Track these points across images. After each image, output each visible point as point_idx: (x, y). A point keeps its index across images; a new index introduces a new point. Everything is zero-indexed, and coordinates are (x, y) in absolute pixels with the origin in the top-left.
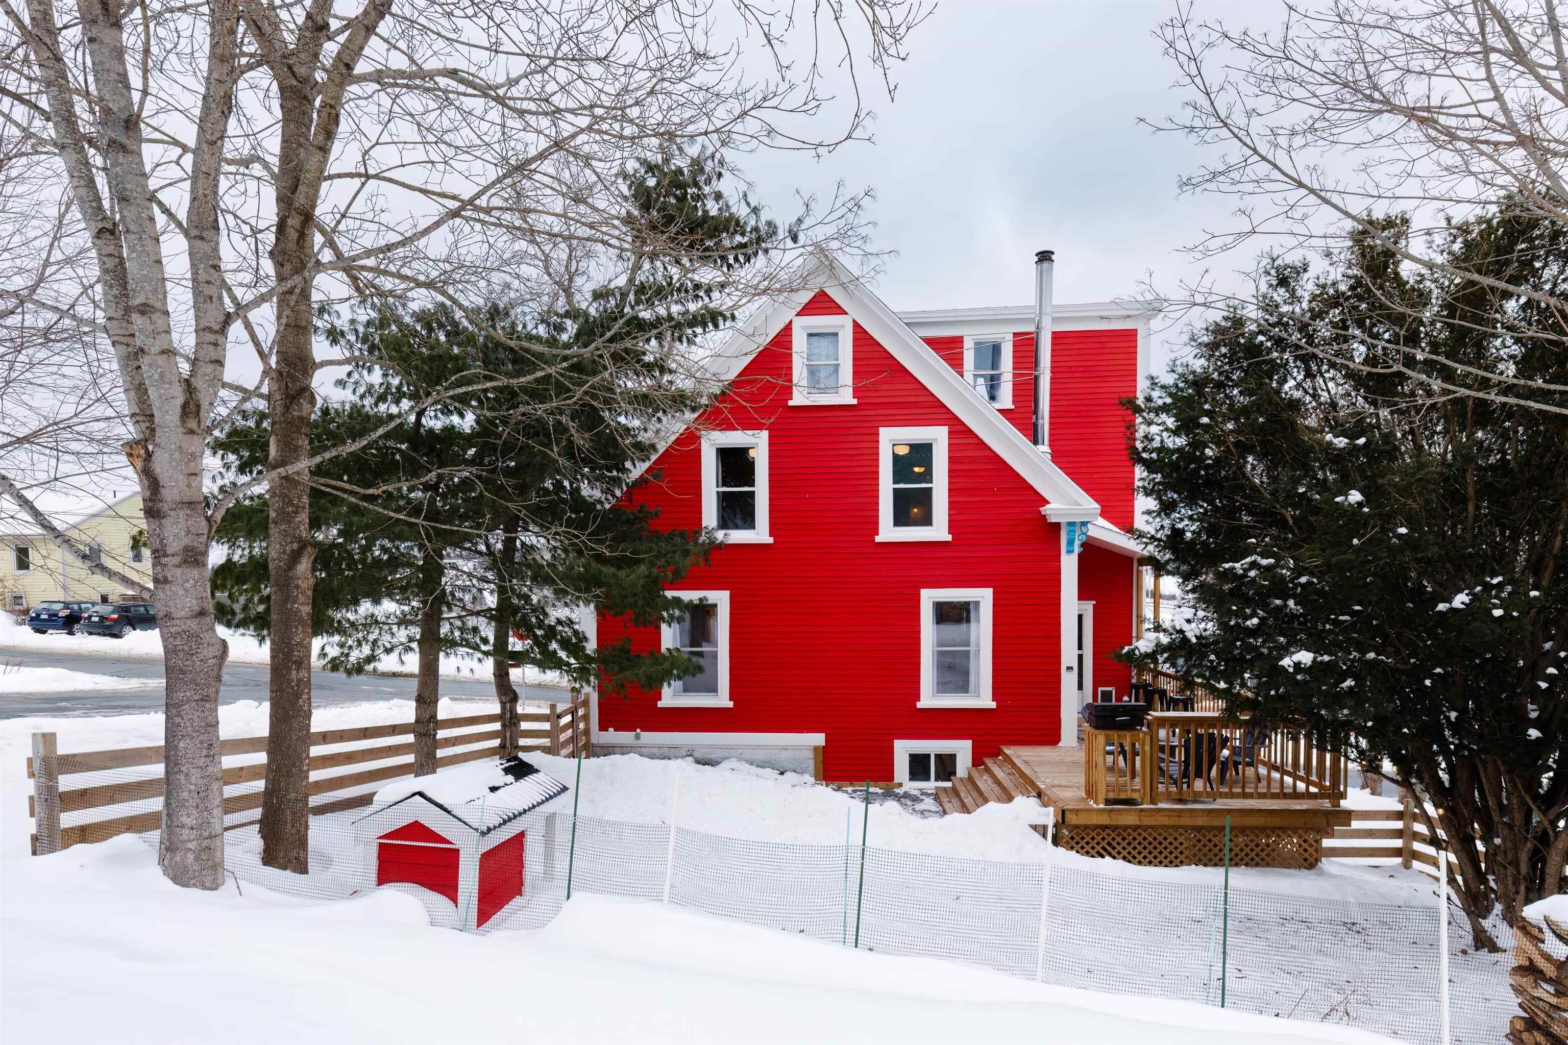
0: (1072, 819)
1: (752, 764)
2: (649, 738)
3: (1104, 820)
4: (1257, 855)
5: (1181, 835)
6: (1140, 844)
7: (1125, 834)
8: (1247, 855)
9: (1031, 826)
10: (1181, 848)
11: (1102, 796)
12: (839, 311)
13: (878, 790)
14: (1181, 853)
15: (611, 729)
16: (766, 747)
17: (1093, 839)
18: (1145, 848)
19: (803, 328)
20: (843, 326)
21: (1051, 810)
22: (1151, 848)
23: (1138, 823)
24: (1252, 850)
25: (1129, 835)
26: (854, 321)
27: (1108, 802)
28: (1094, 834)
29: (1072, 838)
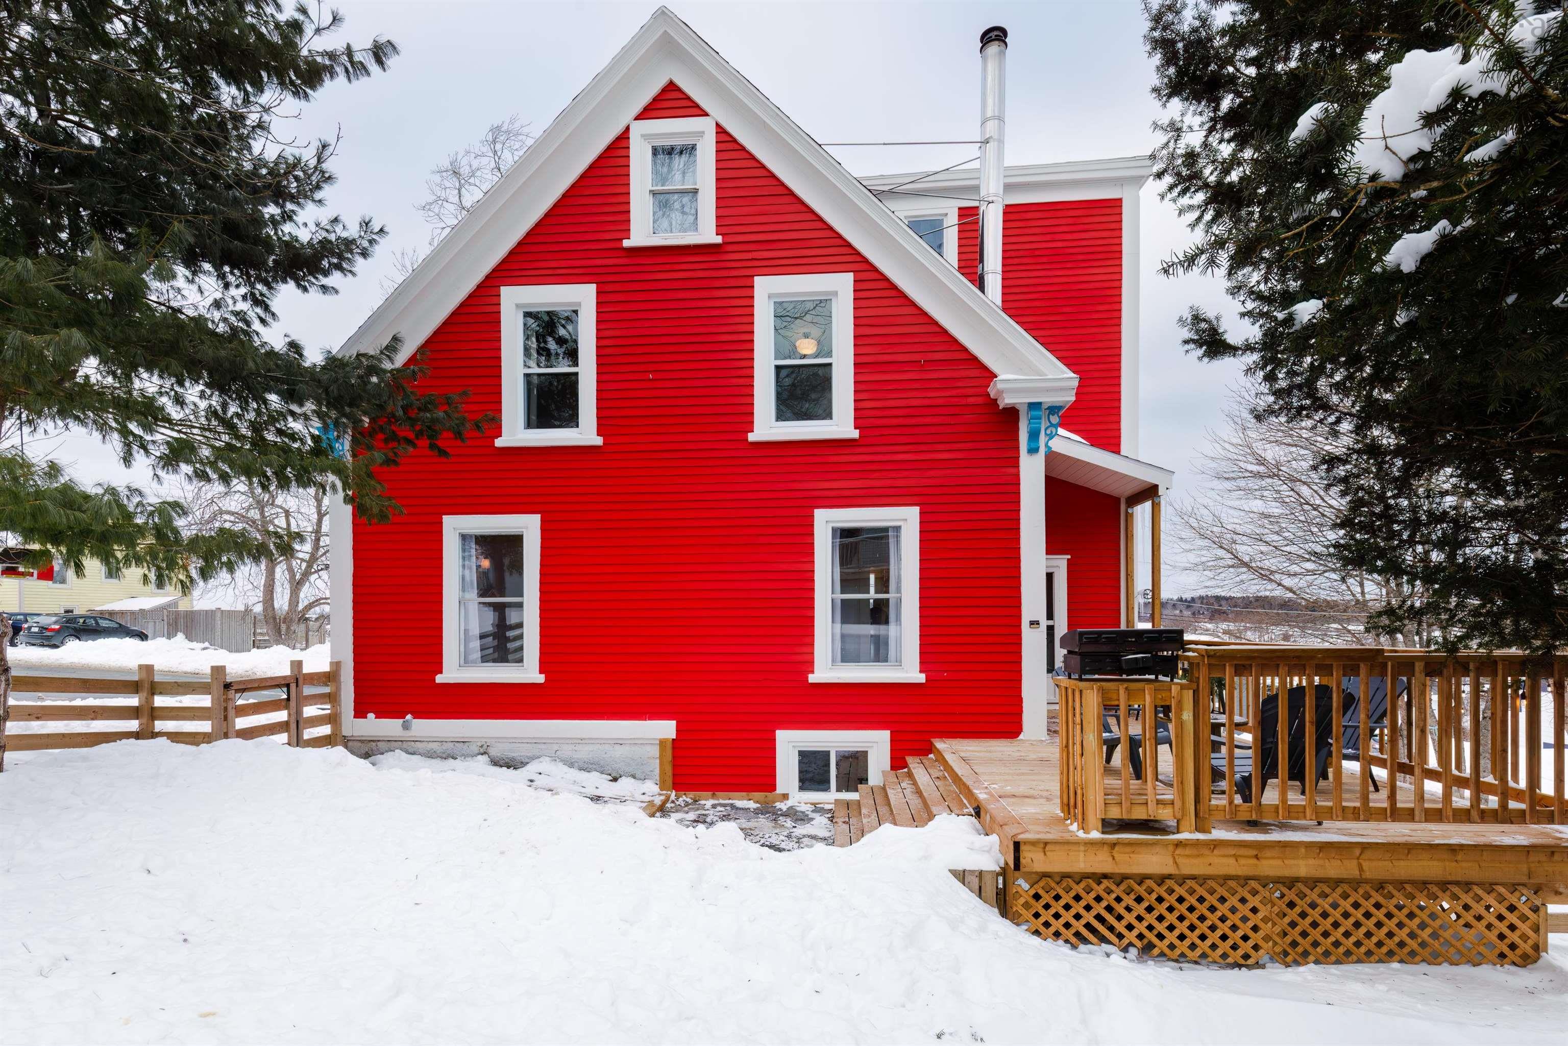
0: (1034, 860)
1: (571, 765)
2: (424, 728)
3: (1101, 863)
4: (1412, 935)
5: (1254, 893)
6: (1171, 909)
7: (1141, 890)
8: (1390, 935)
9: (954, 873)
10: (1254, 920)
11: (1095, 815)
12: (695, 111)
13: (752, 805)
14: (1255, 929)
15: (371, 716)
16: (592, 741)
17: (1078, 898)
18: (1181, 918)
19: (645, 137)
20: (701, 134)
21: (994, 838)
22: (1193, 918)
23: (1170, 869)
24: (1400, 925)
25: (1150, 891)
26: (718, 125)
27: (1107, 825)
28: (1079, 889)
29: (1037, 897)
